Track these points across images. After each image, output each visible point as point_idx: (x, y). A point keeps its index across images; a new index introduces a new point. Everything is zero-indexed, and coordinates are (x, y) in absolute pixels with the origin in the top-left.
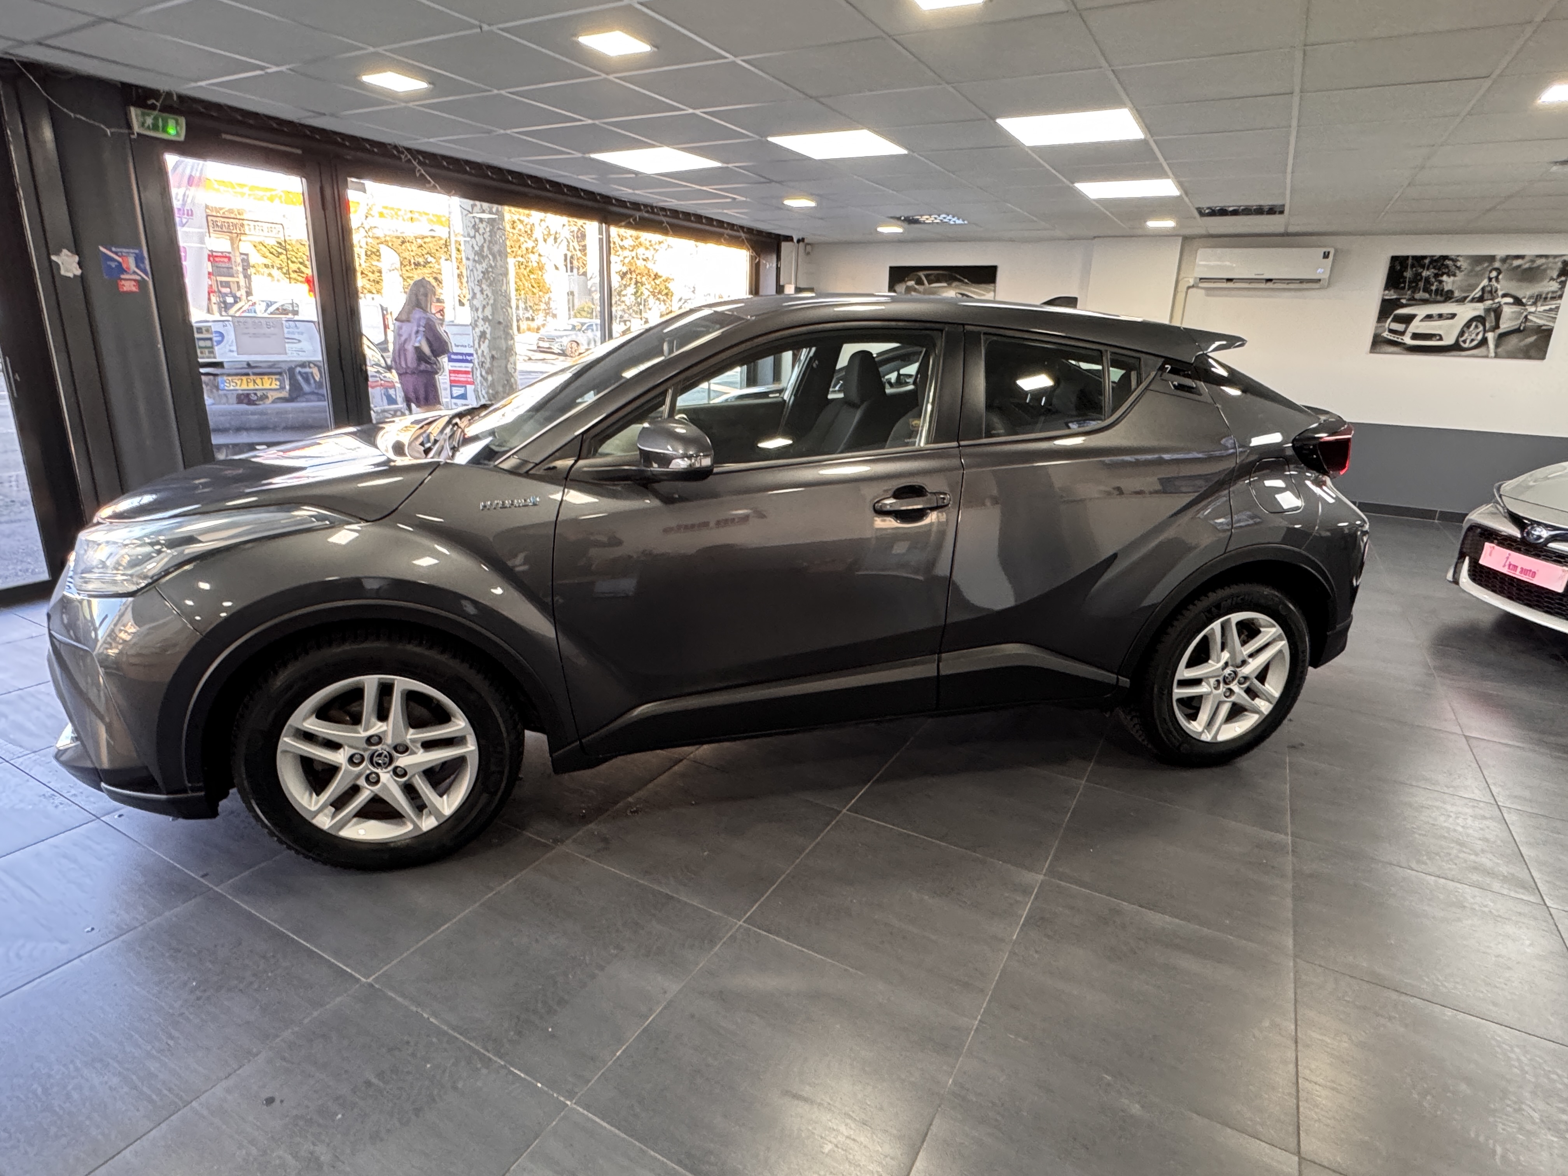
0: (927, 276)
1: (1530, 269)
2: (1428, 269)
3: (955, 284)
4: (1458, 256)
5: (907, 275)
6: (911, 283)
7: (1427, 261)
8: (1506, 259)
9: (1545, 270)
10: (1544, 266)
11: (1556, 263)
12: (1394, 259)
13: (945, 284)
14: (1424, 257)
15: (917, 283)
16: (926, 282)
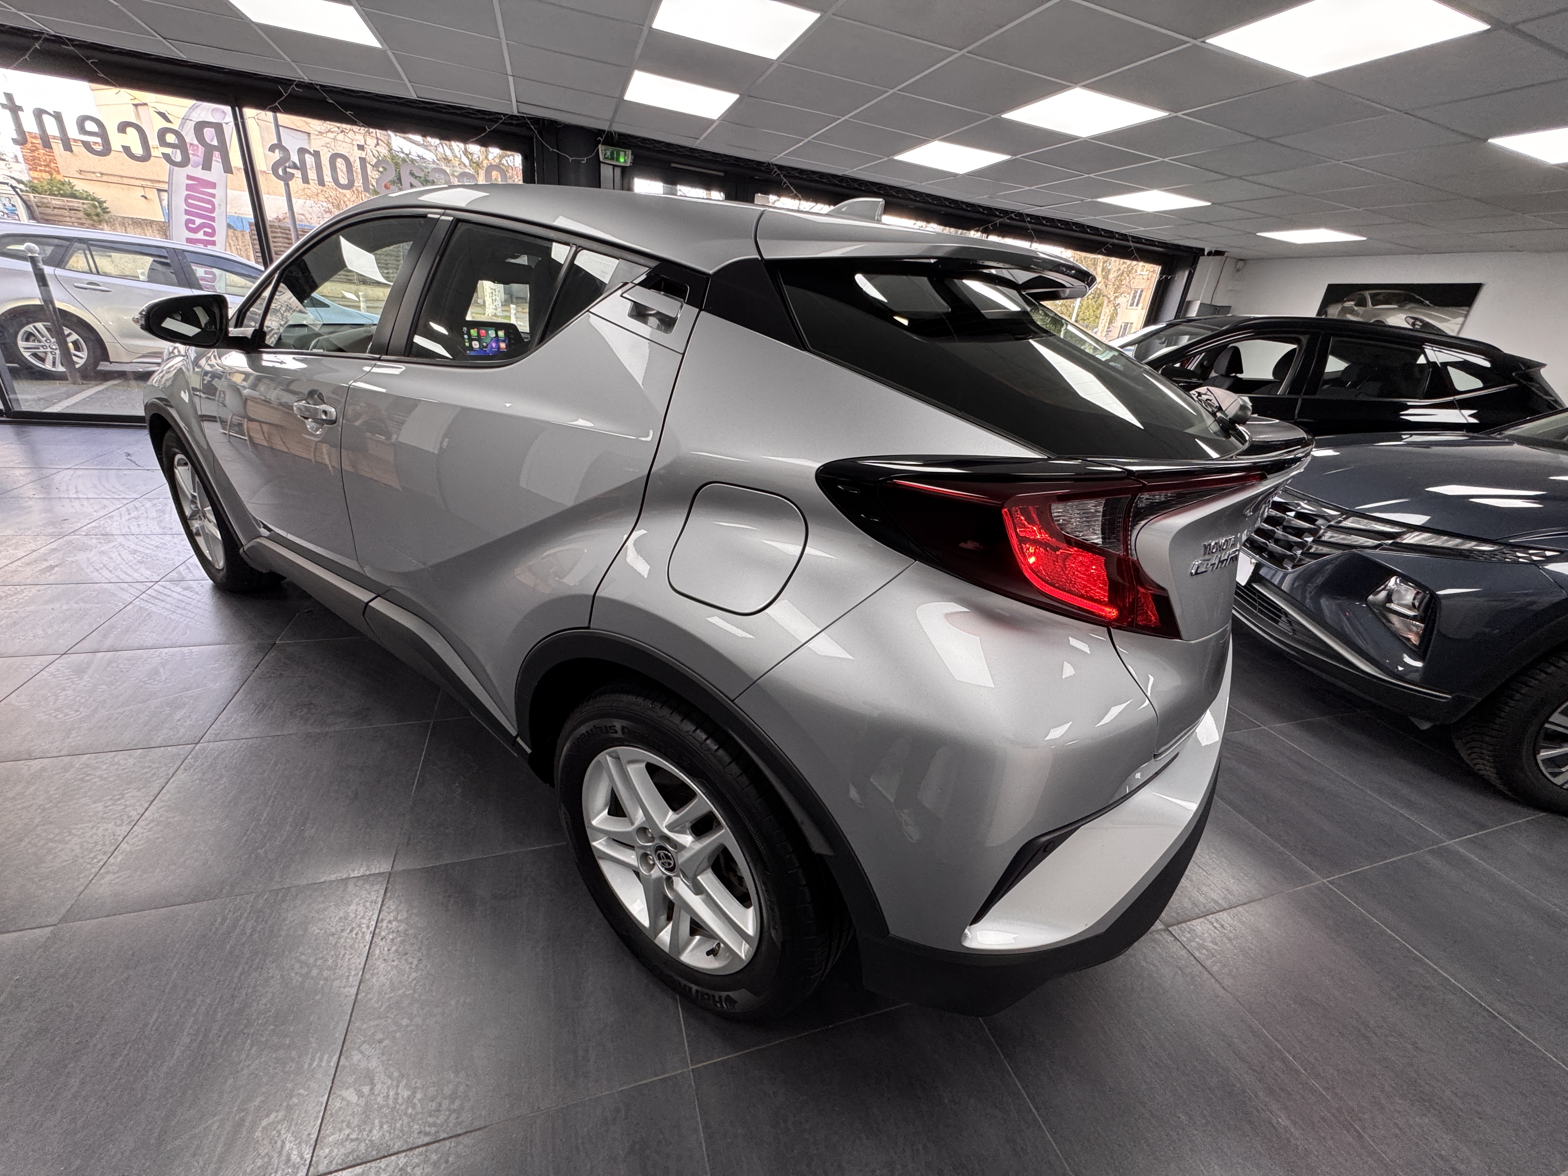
0: (1373, 297)
3: (1408, 307)
5: (1347, 295)
6: (1350, 304)
13: (1396, 306)
15: (1356, 305)
16: (1370, 303)
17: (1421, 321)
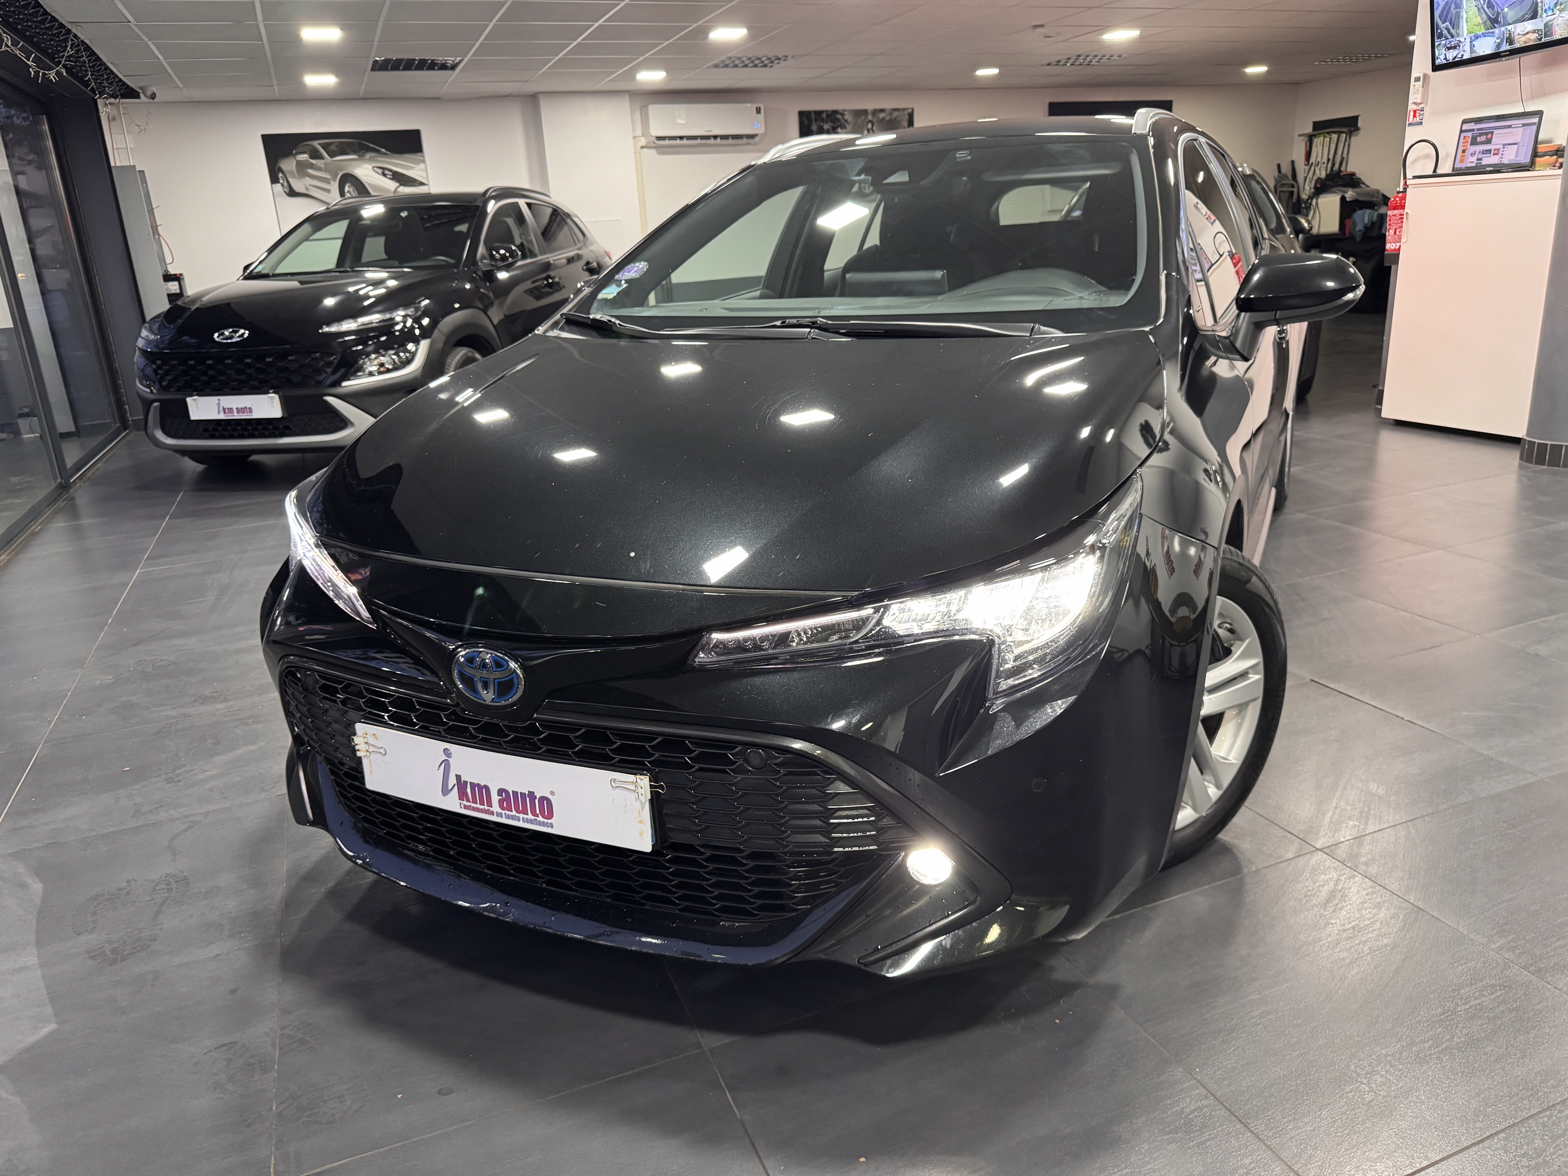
0: (324, 147)
1: (891, 121)
2: (827, 123)
3: (368, 155)
4: (844, 110)
5: (295, 147)
6: (304, 157)
7: (824, 115)
8: (875, 112)
9: (899, 121)
10: (898, 119)
11: (904, 115)
12: (801, 114)
14: (821, 112)
15: (311, 157)
16: (325, 154)
17: (390, 170)
